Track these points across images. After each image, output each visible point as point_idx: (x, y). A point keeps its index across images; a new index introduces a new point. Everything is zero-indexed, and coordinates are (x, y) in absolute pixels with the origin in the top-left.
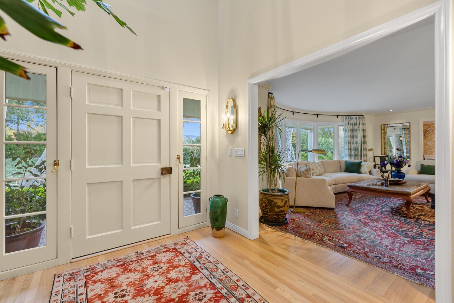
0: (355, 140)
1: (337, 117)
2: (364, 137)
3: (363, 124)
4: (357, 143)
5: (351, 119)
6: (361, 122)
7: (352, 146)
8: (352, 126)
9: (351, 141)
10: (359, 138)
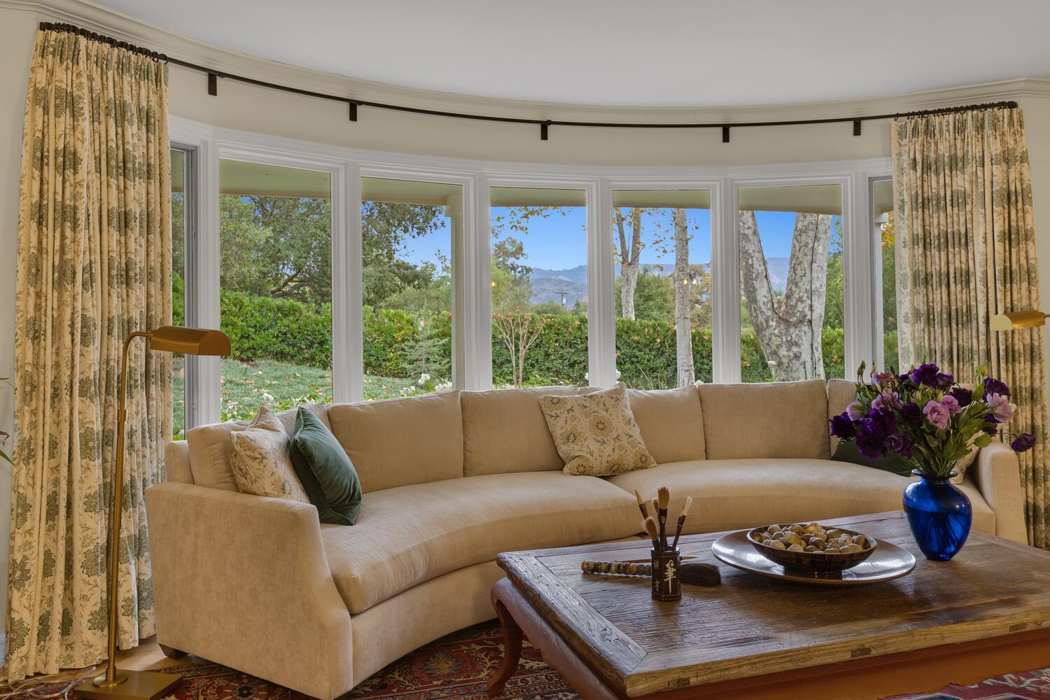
0: (957, 263)
1: (857, 131)
2: (1013, 236)
3: (1007, 159)
4: (966, 277)
5: (929, 132)
6: (995, 147)
7: (939, 296)
8: (937, 174)
9: (934, 269)
10: (979, 246)
